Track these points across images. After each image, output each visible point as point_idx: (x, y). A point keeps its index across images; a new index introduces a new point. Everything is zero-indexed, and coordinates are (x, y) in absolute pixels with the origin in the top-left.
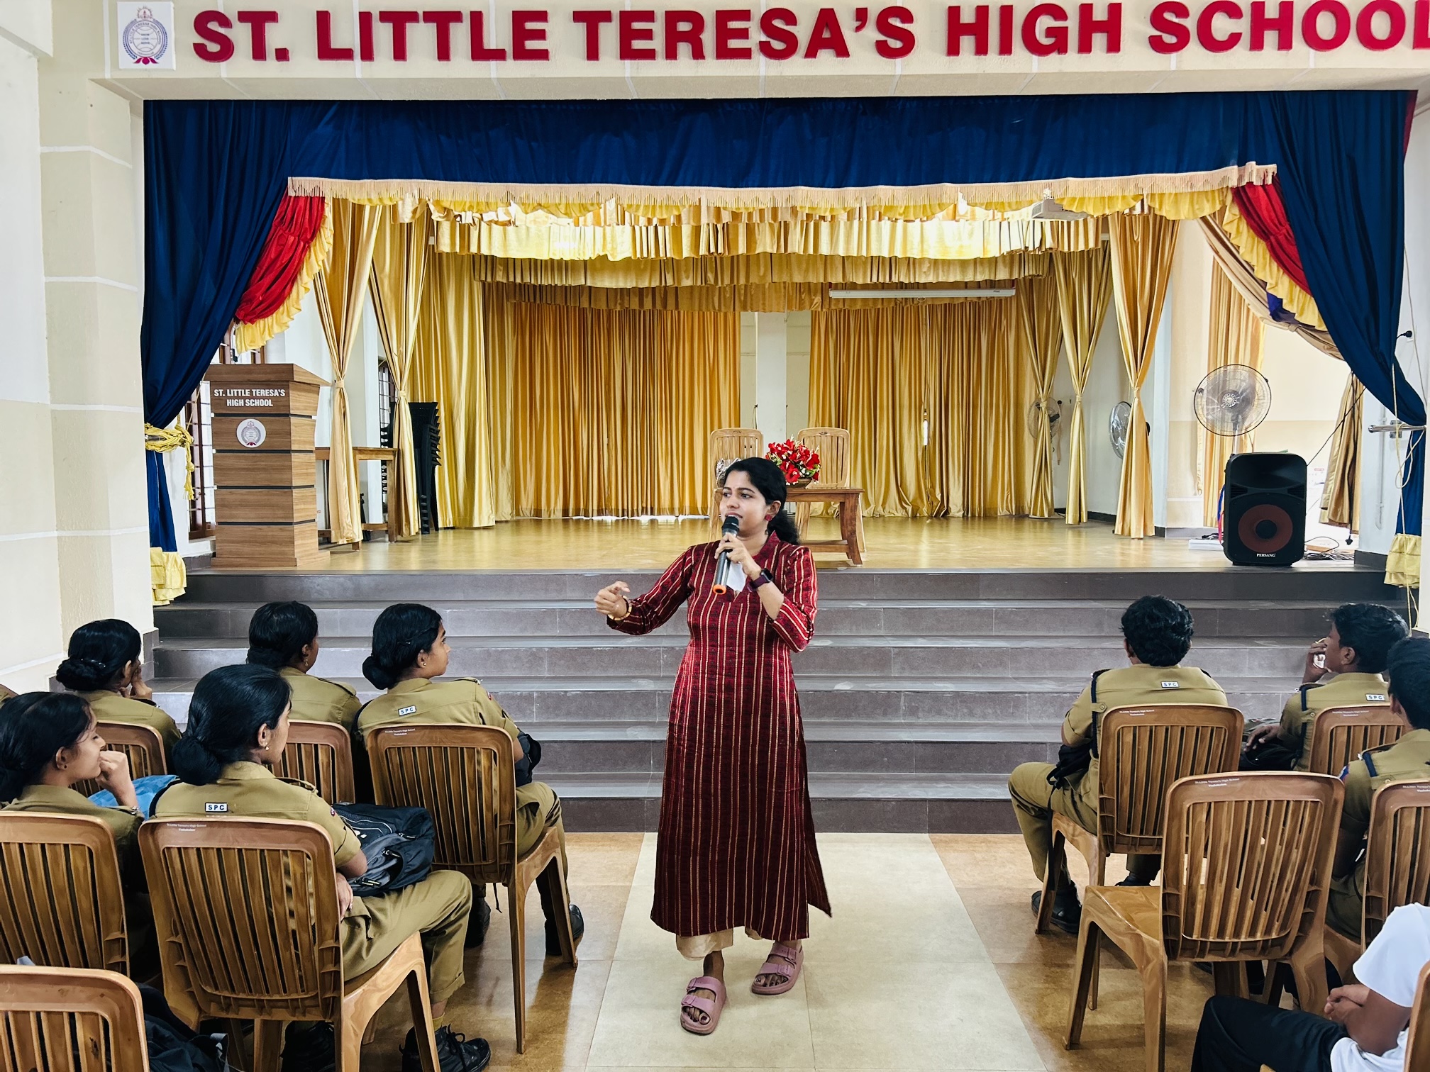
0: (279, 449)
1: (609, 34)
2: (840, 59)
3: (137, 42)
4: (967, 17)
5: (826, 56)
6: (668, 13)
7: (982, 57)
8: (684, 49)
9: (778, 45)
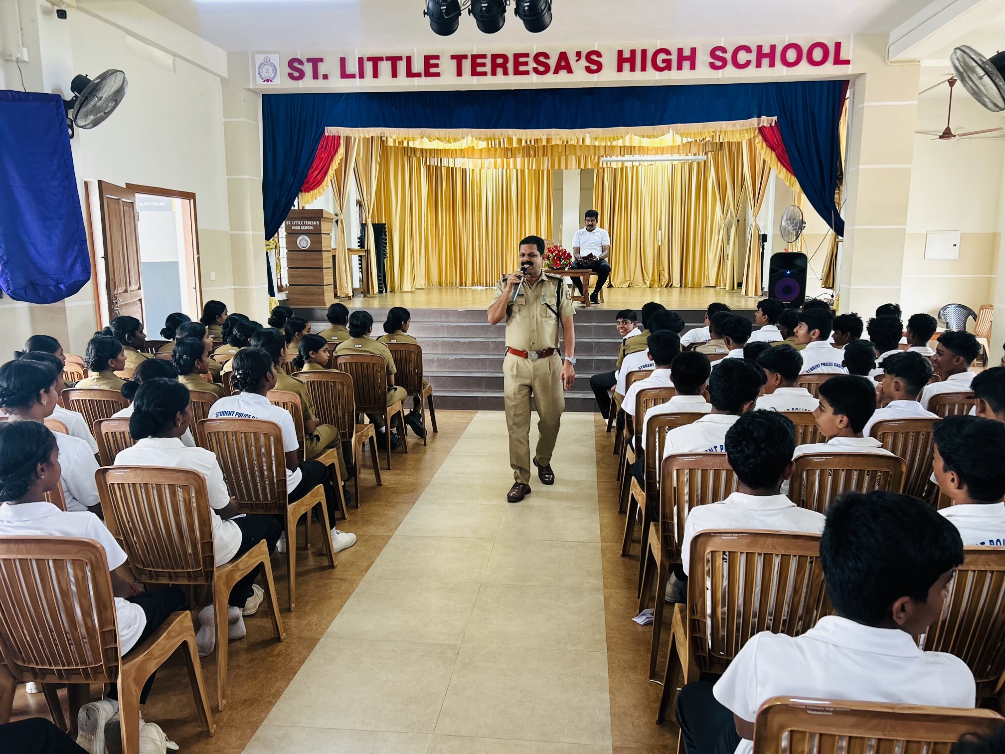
0: (316, 250)
1: (467, 65)
2: (569, 74)
3: (264, 72)
4: (627, 55)
5: (563, 73)
6: (492, 55)
7: (633, 72)
8: (500, 71)
9: (541, 69)
